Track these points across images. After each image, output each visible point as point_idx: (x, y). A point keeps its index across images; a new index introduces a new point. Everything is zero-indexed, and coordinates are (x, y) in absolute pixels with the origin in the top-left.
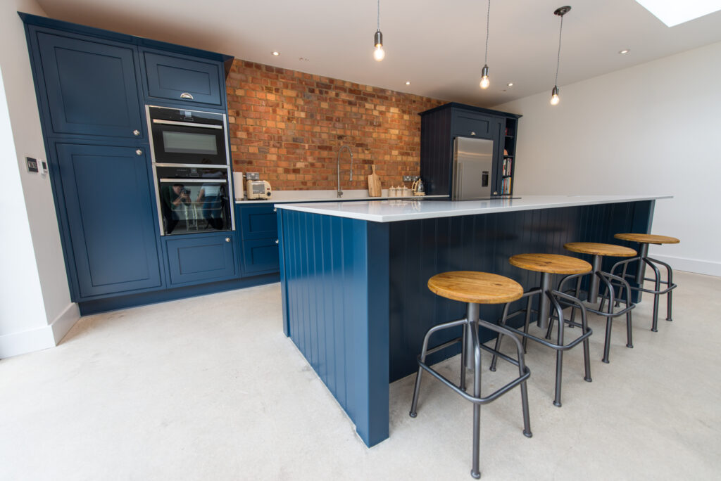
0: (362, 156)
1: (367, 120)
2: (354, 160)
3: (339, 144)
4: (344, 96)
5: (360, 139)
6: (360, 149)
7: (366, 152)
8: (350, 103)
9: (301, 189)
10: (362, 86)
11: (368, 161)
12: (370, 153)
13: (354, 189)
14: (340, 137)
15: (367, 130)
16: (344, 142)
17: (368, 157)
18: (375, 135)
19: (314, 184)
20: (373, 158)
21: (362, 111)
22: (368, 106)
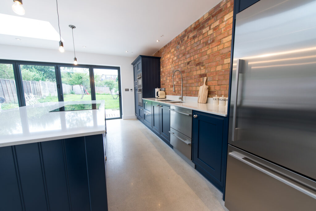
0: (199, 72)
1: (203, 43)
2: (195, 76)
3: (188, 68)
4: (191, 35)
5: (199, 60)
6: (198, 67)
7: (202, 68)
8: (194, 37)
9: (174, 95)
10: (201, 18)
11: (203, 74)
12: (205, 68)
13: (194, 96)
14: (188, 63)
15: (203, 51)
16: (190, 66)
17: (203, 72)
18: (209, 52)
19: (178, 92)
20: (207, 71)
21: (201, 37)
22: (204, 31)
